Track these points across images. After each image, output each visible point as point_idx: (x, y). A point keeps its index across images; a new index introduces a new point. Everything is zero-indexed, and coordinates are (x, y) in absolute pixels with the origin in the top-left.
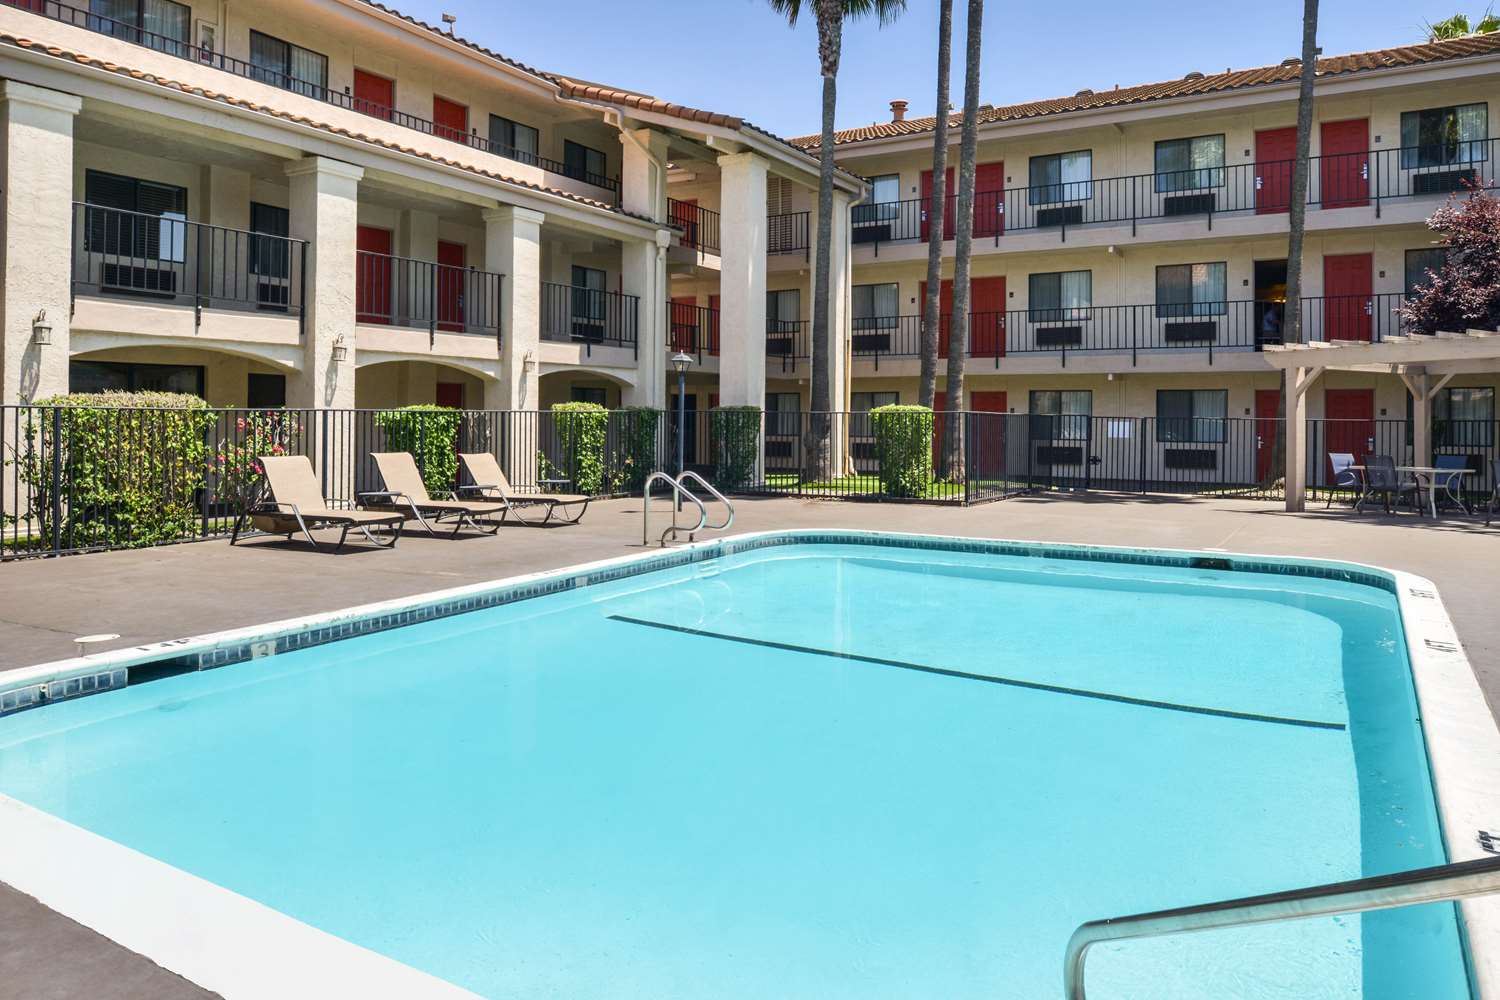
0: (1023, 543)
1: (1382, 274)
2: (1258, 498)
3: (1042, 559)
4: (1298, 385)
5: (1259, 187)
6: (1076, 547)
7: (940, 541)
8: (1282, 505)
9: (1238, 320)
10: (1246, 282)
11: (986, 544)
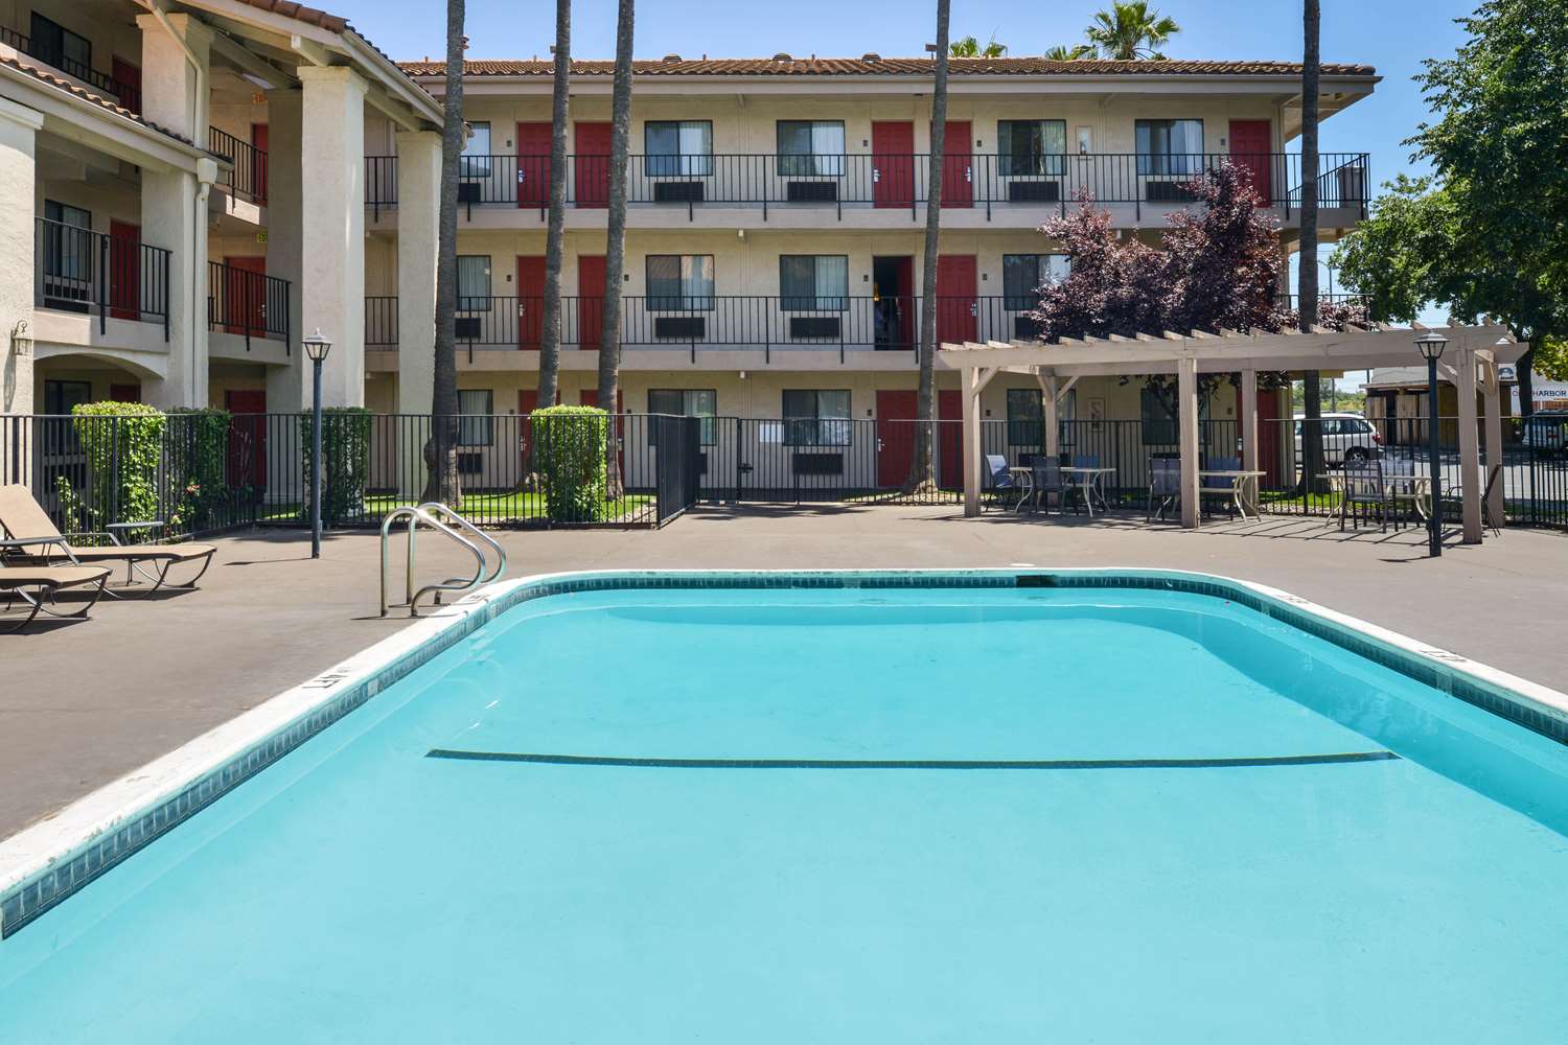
0: (837, 571)
1: (985, 277)
2: (908, 504)
3: (859, 590)
4: (974, 386)
5: (876, 180)
6: (896, 572)
7: (737, 576)
8: (961, 509)
9: (860, 318)
10: (866, 278)
11: (793, 576)
